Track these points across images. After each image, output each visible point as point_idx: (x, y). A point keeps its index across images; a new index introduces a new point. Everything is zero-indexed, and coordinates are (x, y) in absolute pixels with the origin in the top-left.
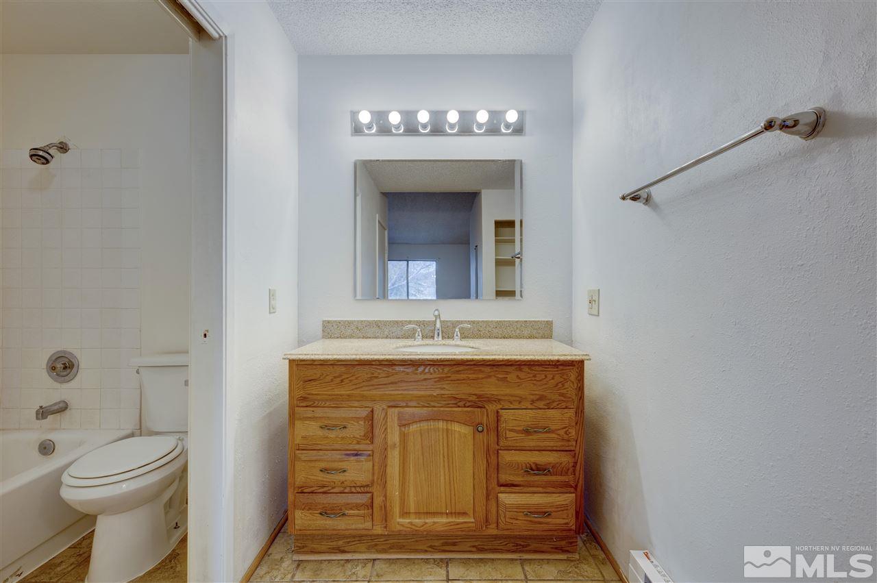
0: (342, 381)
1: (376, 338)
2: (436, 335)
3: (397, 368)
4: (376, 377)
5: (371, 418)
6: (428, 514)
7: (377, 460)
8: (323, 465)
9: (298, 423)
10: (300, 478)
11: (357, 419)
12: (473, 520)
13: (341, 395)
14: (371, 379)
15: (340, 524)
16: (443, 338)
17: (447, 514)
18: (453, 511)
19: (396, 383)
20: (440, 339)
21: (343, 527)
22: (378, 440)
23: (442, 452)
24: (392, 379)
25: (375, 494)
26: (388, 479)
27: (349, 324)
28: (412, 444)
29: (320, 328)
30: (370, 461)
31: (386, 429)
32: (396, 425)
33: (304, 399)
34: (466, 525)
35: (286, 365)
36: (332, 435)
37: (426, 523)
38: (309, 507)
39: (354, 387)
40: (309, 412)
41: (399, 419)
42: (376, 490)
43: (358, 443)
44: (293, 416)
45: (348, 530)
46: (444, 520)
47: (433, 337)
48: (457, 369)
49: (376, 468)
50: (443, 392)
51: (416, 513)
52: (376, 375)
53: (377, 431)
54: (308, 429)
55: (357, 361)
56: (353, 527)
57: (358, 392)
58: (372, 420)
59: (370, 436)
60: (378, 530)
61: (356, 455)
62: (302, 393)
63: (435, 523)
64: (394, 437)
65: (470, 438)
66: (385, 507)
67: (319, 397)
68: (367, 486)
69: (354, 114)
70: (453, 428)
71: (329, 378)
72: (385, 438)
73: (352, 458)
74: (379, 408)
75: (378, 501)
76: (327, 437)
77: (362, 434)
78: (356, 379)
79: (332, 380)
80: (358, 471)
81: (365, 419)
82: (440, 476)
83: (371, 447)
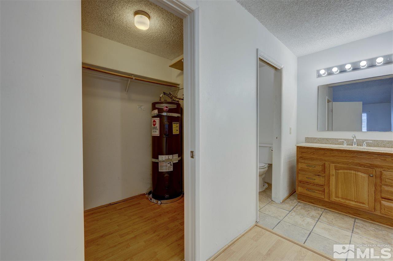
0: (314, 154)
1: (326, 144)
2: (354, 144)
3: (334, 152)
4: (326, 154)
5: (324, 165)
6: (346, 199)
7: (326, 179)
8: (307, 176)
9: (299, 163)
10: (300, 178)
11: (319, 165)
12: (368, 207)
13: (314, 158)
14: (324, 154)
15: (313, 194)
16: (357, 145)
17: (355, 201)
18: (358, 201)
19: (334, 156)
20: (356, 145)
21: (314, 195)
22: (327, 172)
23: (353, 180)
24: (332, 155)
25: (325, 188)
26: (330, 185)
27: (315, 138)
28: (340, 176)
29: (305, 139)
30: (323, 178)
31: (330, 170)
32: (334, 169)
33: (301, 157)
34: (364, 208)
35: (296, 147)
36: (310, 168)
37: (346, 202)
38: (303, 187)
39: (318, 156)
40: (303, 161)
41: (335, 167)
42: (326, 188)
43: (319, 172)
44: (298, 162)
45: (315, 197)
46: (354, 203)
47: (352, 145)
48: (360, 154)
49: (326, 181)
50: (354, 161)
51: (341, 198)
52: (326, 153)
53: (326, 170)
54: (302, 166)
55: (319, 148)
56: (317, 196)
57: (319, 157)
58: (325, 166)
59: (324, 170)
60: (326, 200)
61: (319, 175)
62: (301, 156)
63: (349, 203)
64: (333, 172)
65: (367, 179)
66: (329, 193)
67: (306, 157)
68: (323, 185)
69: (318, 71)
70: (358, 174)
71: (309, 152)
72: (329, 173)
73: (317, 176)
74: (327, 163)
75: (326, 191)
76: (309, 169)
77: (321, 169)
78: (319, 153)
79: (310, 153)
80: (319, 180)
81: (322, 165)
82: (352, 188)
83: (324, 174)
